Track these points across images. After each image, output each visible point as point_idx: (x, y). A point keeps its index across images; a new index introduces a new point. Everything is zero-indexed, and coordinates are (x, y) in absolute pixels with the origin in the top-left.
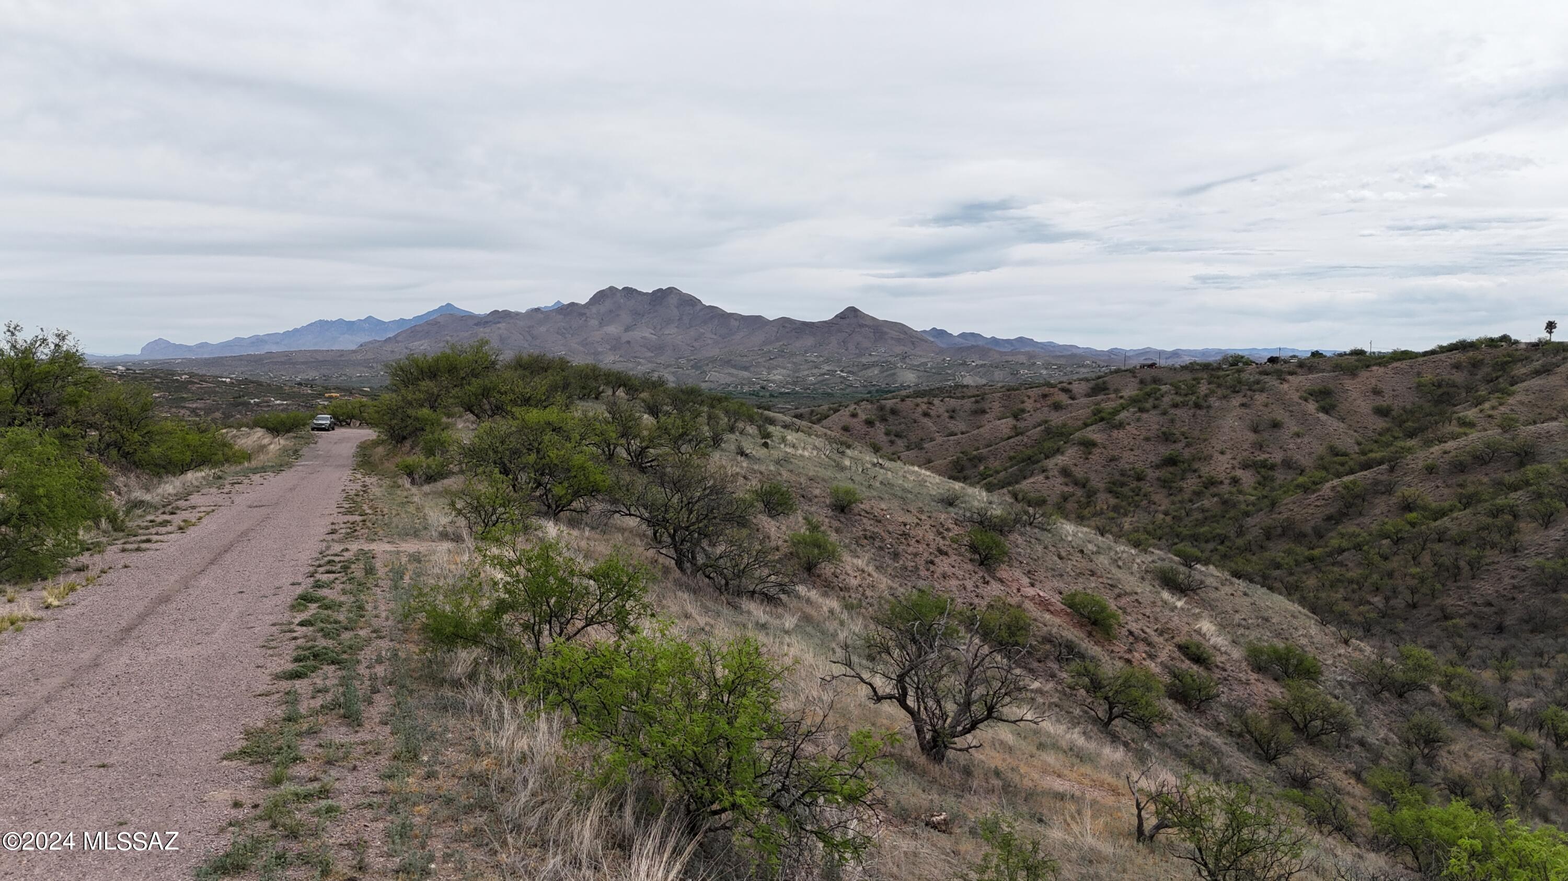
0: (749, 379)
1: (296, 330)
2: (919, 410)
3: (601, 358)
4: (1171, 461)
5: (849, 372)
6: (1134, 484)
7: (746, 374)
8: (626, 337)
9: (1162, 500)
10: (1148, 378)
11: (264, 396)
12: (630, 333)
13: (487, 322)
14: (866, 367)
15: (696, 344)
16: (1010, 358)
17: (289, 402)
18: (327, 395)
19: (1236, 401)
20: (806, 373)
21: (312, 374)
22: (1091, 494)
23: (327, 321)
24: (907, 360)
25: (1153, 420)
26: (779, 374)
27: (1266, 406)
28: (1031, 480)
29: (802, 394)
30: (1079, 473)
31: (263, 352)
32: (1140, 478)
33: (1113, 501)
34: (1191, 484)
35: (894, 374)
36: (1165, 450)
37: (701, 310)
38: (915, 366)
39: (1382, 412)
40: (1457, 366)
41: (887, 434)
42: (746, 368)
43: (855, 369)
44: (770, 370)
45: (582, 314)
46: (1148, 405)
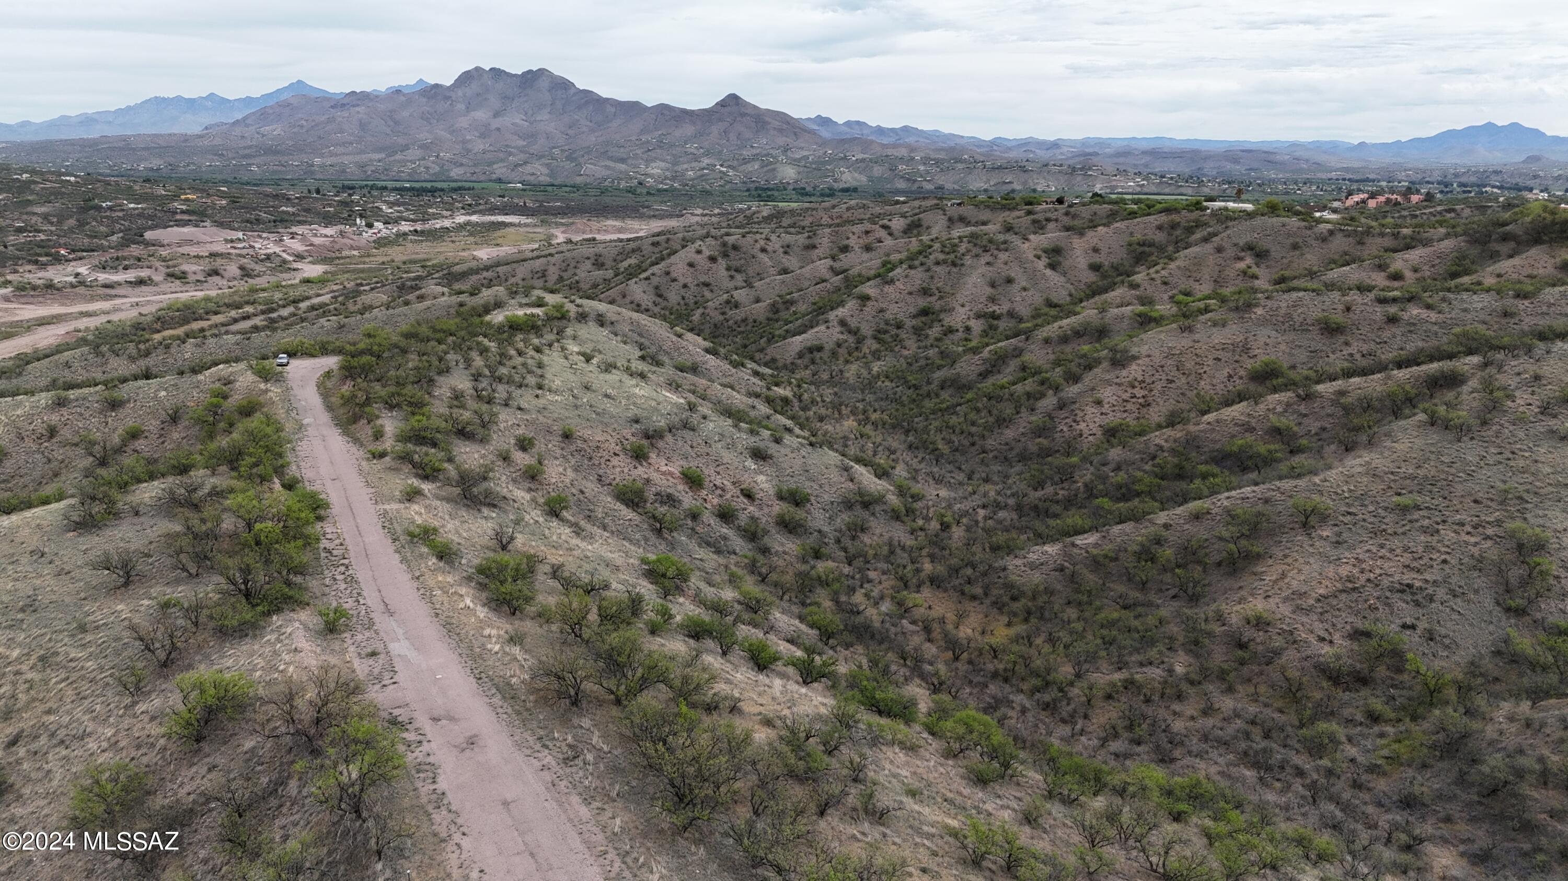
0: (627, 173)
1: (129, 108)
2: (758, 246)
3: (469, 146)
4: (925, 312)
5: (729, 167)
6: (894, 331)
7: (623, 167)
8: (495, 124)
9: (912, 345)
10: (956, 217)
11: (116, 198)
12: (501, 119)
13: (343, 105)
14: (746, 161)
15: (571, 132)
16: (889, 152)
17: (144, 206)
18: (183, 197)
19: (987, 258)
20: (685, 166)
21: (156, 163)
22: (860, 341)
23: (164, 99)
24: (789, 153)
25: (918, 276)
26: (658, 168)
27: (1006, 264)
28: (816, 330)
29: (679, 190)
30: (853, 323)
31: (97, 135)
32: (899, 326)
33: (875, 346)
34: (935, 331)
35: (774, 169)
36: (922, 302)
37: (575, 94)
38: (795, 160)
39: (1095, 267)
40: (1160, 228)
41: (728, 269)
42: (622, 161)
43: (735, 163)
44: (648, 162)
45: (447, 98)
46: (917, 263)
